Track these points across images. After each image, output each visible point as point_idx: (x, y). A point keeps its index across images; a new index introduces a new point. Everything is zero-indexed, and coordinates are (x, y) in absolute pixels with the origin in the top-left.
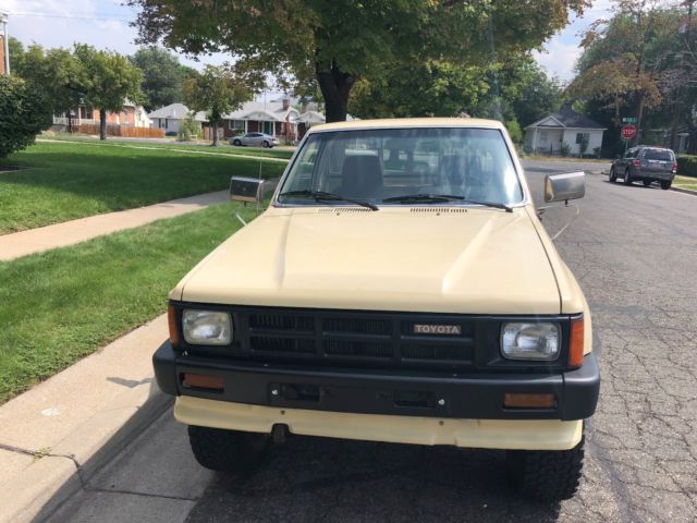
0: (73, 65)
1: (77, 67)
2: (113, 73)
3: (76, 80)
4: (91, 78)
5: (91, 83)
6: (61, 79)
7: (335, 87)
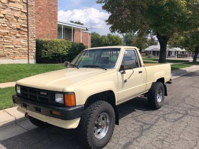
0: (106, 39)
1: (107, 39)
2: (115, 40)
3: (107, 42)
4: (110, 42)
5: (110, 43)
6: (103, 42)
7: (163, 40)
